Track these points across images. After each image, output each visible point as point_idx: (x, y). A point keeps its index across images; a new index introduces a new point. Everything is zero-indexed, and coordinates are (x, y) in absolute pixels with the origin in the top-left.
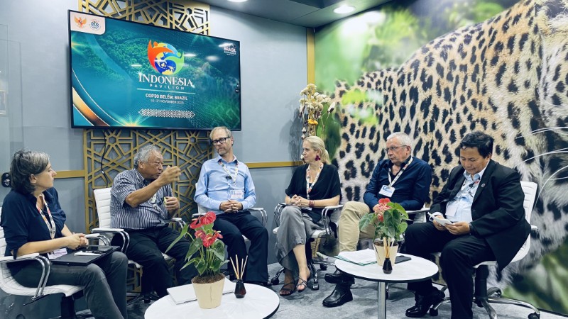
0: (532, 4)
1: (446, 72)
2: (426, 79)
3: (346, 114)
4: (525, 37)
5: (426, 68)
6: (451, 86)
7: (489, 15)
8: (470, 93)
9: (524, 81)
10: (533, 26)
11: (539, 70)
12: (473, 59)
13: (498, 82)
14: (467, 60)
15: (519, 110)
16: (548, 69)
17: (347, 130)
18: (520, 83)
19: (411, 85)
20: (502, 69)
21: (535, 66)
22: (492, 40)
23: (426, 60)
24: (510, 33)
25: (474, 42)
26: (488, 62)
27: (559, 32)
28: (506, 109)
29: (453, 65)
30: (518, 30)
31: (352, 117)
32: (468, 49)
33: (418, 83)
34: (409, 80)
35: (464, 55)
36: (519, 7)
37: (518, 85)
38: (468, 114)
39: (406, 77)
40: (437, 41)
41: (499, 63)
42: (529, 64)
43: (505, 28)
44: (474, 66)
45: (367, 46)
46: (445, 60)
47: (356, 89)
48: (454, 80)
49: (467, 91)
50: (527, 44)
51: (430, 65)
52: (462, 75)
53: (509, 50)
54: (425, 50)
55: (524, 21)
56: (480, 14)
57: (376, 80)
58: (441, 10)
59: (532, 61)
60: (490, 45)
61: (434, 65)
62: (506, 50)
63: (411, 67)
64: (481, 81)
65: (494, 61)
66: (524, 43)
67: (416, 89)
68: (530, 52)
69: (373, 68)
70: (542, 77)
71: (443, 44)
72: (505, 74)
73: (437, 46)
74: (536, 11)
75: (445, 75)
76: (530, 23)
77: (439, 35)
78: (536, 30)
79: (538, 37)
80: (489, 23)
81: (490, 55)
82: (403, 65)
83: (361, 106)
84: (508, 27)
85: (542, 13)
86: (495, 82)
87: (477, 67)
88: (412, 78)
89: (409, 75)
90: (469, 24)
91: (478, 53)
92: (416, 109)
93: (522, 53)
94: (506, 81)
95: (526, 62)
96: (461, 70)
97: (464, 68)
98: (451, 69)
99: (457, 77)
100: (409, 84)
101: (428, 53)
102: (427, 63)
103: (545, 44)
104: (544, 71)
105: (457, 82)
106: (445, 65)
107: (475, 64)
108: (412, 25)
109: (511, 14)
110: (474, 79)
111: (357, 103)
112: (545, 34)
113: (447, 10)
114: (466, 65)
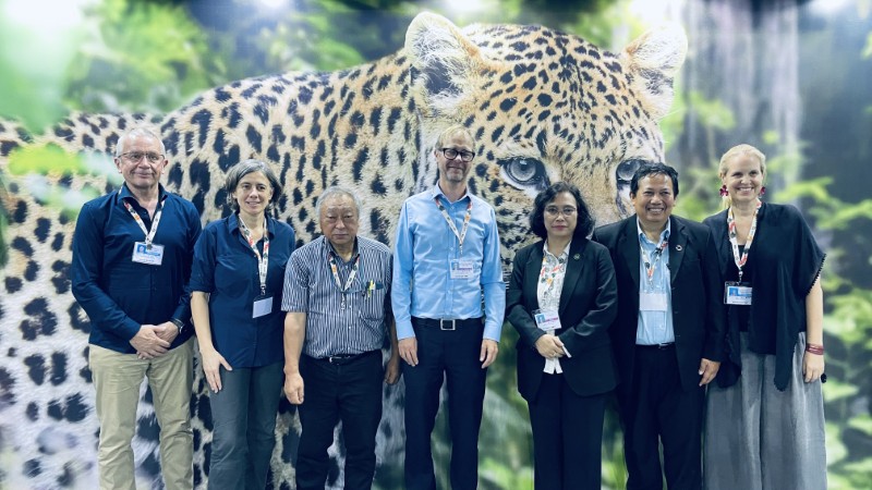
0: (406, 65)
1: (266, 143)
2: (227, 150)
3: (22, 195)
4: (396, 113)
5: (226, 129)
6: (276, 169)
7: (340, 63)
8: (310, 187)
9: (394, 179)
10: (408, 99)
11: (415, 166)
12: (315, 131)
13: (357, 176)
14: (304, 131)
15: (387, 221)
17: (27, 230)
18: (388, 182)
19: (192, 157)
20: (363, 157)
21: (410, 159)
22: (347, 106)
23: (224, 114)
24: (375, 100)
25: (316, 103)
26: (341, 141)
27: (443, 116)
28: (368, 219)
29: (278, 133)
30: (389, 98)
31: (40, 202)
32: (305, 110)
33: (208, 155)
34: (188, 146)
35: (299, 121)
36: (388, 63)
37: (385, 184)
38: (307, 221)
39: (182, 138)
40: (247, 84)
41: (358, 146)
42: (401, 156)
43: (367, 93)
44: (316, 143)
45: (79, 57)
46: (263, 123)
47: (51, 144)
48: (282, 160)
49: (305, 183)
50: (399, 125)
51: (233, 124)
52: (296, 154)
53: (373, 129)
54: (222, 96)
55: (394, 89)
56: (327, 58)
57: (106, 133)
58: (255, 29)
59: (406, 151)
60: (343, 114)
61: (242, 128)
62: (367, 128)
63: (193, 121)
64: (328, 168)
65: (351, 140)
66: (394, 122)
67: (205, 165)
68: (403, 137)
69: (98, 106)
70: (419, 178)
71: (259, 92)
72: (367, 165)
73: (247, 94)
74: (413, 77)
75: (265, 149)
76: (404, 94)
77: (250, 74)
78: (412, 106)
79: (415, 117)
80: (341, 77)
81: (343, 128)
82: (174, 114)
83: (66, 181)
84: (372, 92)
85: (421, 82)
86: (351, 175)
87: (322, 145)
88: (195, 141)
89: (189, 136)
91: (324, 121)
92: (206, 202)
93: (392, 137)
94: (368, 175)
95: (398, 152)
96: (294, 144)
97: (298, 142)
98: (275, 140)
99: (287, 156)
100: (188, 154)
101: (228, 103)
102: (226, 121)
103: (424, 129)
104: (422, 169)
105: (287, 165)
106: (265, 131)
107: (319, 139)
108: (193, 41)
109: (375, 72)
110: (317, 163)
111: (57, 175)
112: (423, 114)
113: (266, 33)
114: (303, 138)
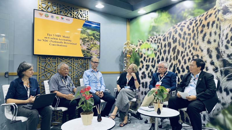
0: (216, 10)
1: (182, 36)
2: (174, 39)
3: (142, 53)
4: (214, 22)
5: (174, 34)
6: (184, 41)
7: (199, 14)
8: (192, 44)
9: (213, 39)
10: (217, 18)
11: (219, 35)
12: (193, 31)
13: (203, 40)
14: (191, 31)
15: (212, 51)
16: (223, 35)
17: (142, 59)
18: (212, 40)
19: (168, 41)
20: (205, 35)
21: (218, 33)
22: (201, 24)
23: (174, 31)
24: (208, 21)
25: (194, 24)
26: (199, 32)
27: (227, 20)
28: (206, 51)
29: (185, 33)
30: (211, 20)
31: (144, 54)
32: (191, 27)
33: (171, 41)
34: (167, 39)
35: (189, 29)
36: (211, 10)
37: (211, 41)
38: (191, 53)
39: (166, 38)
40: (179, 24)
41: (204, 33)
42: (215, 33)
43: (206, 19)
44: (193, 34)
45: (151, 26)
46: (182, 32)
47: (146, 43)
48: (186, 39)
49: (191, 44)
50: (215, 25)
51: (176, 33)
52: (189, 37)
53: (207, 28)
54: (174, 28)
55: (213, 16)
56: (196, 13)
57: (154, 39)
58: (180, 12)
59: (217, 32)
60: (200, 25)
61: (178, 33)
62: (206, 27)
63: (168, 34)
64: (196, 39)
65: (202, 31)
66: (213, 25)
67: (170, 43)
68: (216, 28)
69: (153, 35)
70: (221, 38)
71: (181, 25)
72: (206, 37)
73: (179, 26)
74: (218, 12)
75: (182, 37)
76: (216, 17)
77: (179, 22)
78: (218, 20)
79: (219, 22)
80: (199, 17)
81: (200, 29)
82: (165, 33)
83: (148, 50)
84: (207, 18)
85: (220, 13)
86: (202, 40)
87: (195, 34)
88: (169, 38)
89: (168, 37)
90: (191, 17)
91: (195, 28)
92: (170, 51)
93: (213, 29)
94: (206, 39)
95: (215, 32)
96: (188, 35)
97: (189, 34)
98: (184, 35)
99: (187, 38)
100: (167, 41)
101: (175, 29)
102: (175, 33)
103: (222, 25)
104: (221, 36)
105: (187, 40)
106: (182, 33)
107: (194, 33)
108: (169, 18)
109: (208, 13)
110: (193, 39)
111: (147, 48)
112: (222, 21)
113: (183, 12)
114: (190, 33)
